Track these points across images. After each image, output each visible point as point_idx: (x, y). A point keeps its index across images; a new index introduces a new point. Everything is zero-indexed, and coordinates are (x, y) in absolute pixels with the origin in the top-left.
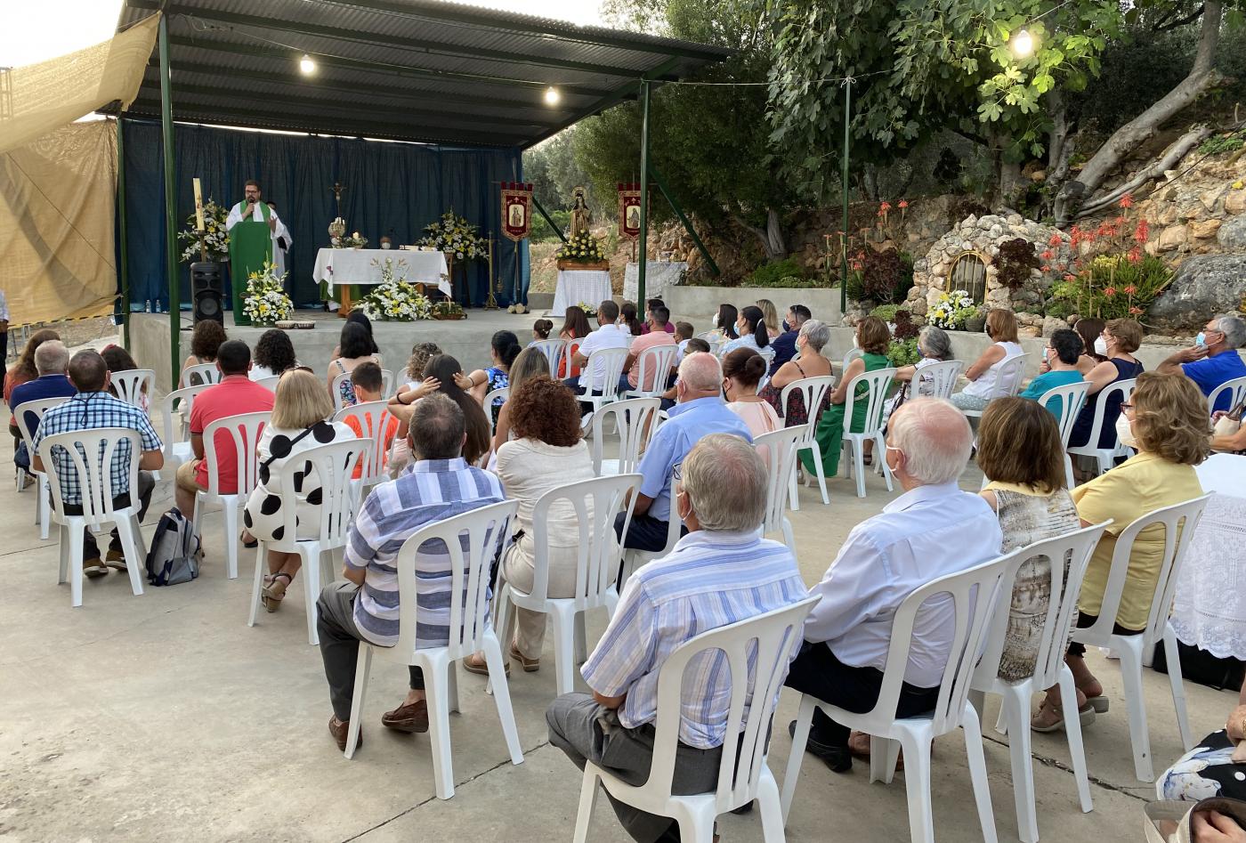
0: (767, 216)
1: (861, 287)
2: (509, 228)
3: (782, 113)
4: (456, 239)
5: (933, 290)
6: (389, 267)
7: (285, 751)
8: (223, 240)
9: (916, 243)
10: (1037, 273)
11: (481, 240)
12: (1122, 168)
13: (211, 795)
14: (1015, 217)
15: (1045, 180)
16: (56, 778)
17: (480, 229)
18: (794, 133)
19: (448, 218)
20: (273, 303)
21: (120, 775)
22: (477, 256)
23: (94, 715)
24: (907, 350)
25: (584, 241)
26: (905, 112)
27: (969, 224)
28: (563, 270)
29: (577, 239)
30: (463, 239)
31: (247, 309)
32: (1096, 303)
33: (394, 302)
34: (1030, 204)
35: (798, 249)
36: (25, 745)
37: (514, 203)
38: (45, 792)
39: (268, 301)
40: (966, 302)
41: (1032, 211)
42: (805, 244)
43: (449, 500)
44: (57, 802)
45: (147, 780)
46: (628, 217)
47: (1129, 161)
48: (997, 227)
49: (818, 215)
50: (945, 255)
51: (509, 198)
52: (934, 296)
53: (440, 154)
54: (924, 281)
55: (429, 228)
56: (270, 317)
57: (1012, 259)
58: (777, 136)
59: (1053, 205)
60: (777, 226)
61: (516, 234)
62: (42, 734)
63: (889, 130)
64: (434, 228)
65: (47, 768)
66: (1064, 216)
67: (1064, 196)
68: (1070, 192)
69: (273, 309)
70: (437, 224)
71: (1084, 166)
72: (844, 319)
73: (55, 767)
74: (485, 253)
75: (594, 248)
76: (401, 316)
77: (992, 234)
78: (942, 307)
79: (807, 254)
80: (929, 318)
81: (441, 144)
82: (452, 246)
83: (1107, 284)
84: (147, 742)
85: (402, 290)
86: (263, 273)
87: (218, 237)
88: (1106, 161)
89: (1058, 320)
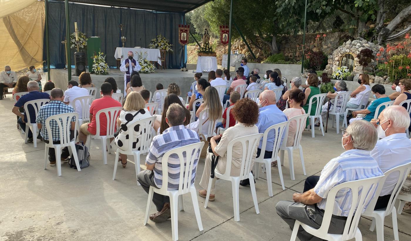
0: (272, 38)
1: (309, 64)
2: (181, 41)
3: (281, 2)
4: (162, 44)
5: (335, 66)
6: (141, 55)
7: (138, 223)
8: (82, 44)
9: (326, 49)
10: (373, 61)
11: (171, 45)
12: (402, 24)
13: (117, 237)
14: (364, 41)
15: (375, 28)
16: (63, 230)
17: (170, 41)
18: (285, 10)
19: (159, 37)
20: (102, 67)
21: (85, 230)
22: (169, 50)
23: (70, 209)
24: (326, 87)
25: (207, 46)
26: (327, 3)
27: (349, 43)
28: (200, 56)
29: (205, 45)
30: (165, 44)
31: (93, 68)
32: (395, 72)
33: (143, 67)
34: (369, 36)
35: (282, 50)
36: (50, 219)
37: (183, 32)
38: (61, 235)
39: (101, 66)
40: (347, 70)
41: (370, 39)
42: (285, 48)
43: (181, 139)
44: (66, 238)
45: (94, 231)
46: (223, 38)
47: (405, 21)
48: (359, 44)
49: (290, 38)
50: (339, 54)
51: (181, 30)
52: (335, 68)
53: (156, 14)
54: (331, 63)
55: (153, 40)
56: (101, 71)
57: (364, 56)
58: (279, 10)
59: (378, 37)
60: (275, 41)
61: (184, 43)
62: (54, 215)
63: (320, 9)
64: (154, 40)
65: (59, 227)
66: (381, 41)
67: (382, 33)
68: (384, 32)
69: (102, 69)
70: (155, 39)
71: (389, 23)
72: (303, 75)
73: (62, 226)
74: (172, 49)
75: (211, 48)
76: (145, 72)
77: (357, 47)
78: (338, 72)
79: (285, 52)
80: (333, 76)
81: (157, 11)
82: (160, 47)
83: (399, 65)
84: (91, 218)
85: (145, 62)
86: (98, 56)
87: (80, 43)
88: (397, 21)
89: (381, 77)
